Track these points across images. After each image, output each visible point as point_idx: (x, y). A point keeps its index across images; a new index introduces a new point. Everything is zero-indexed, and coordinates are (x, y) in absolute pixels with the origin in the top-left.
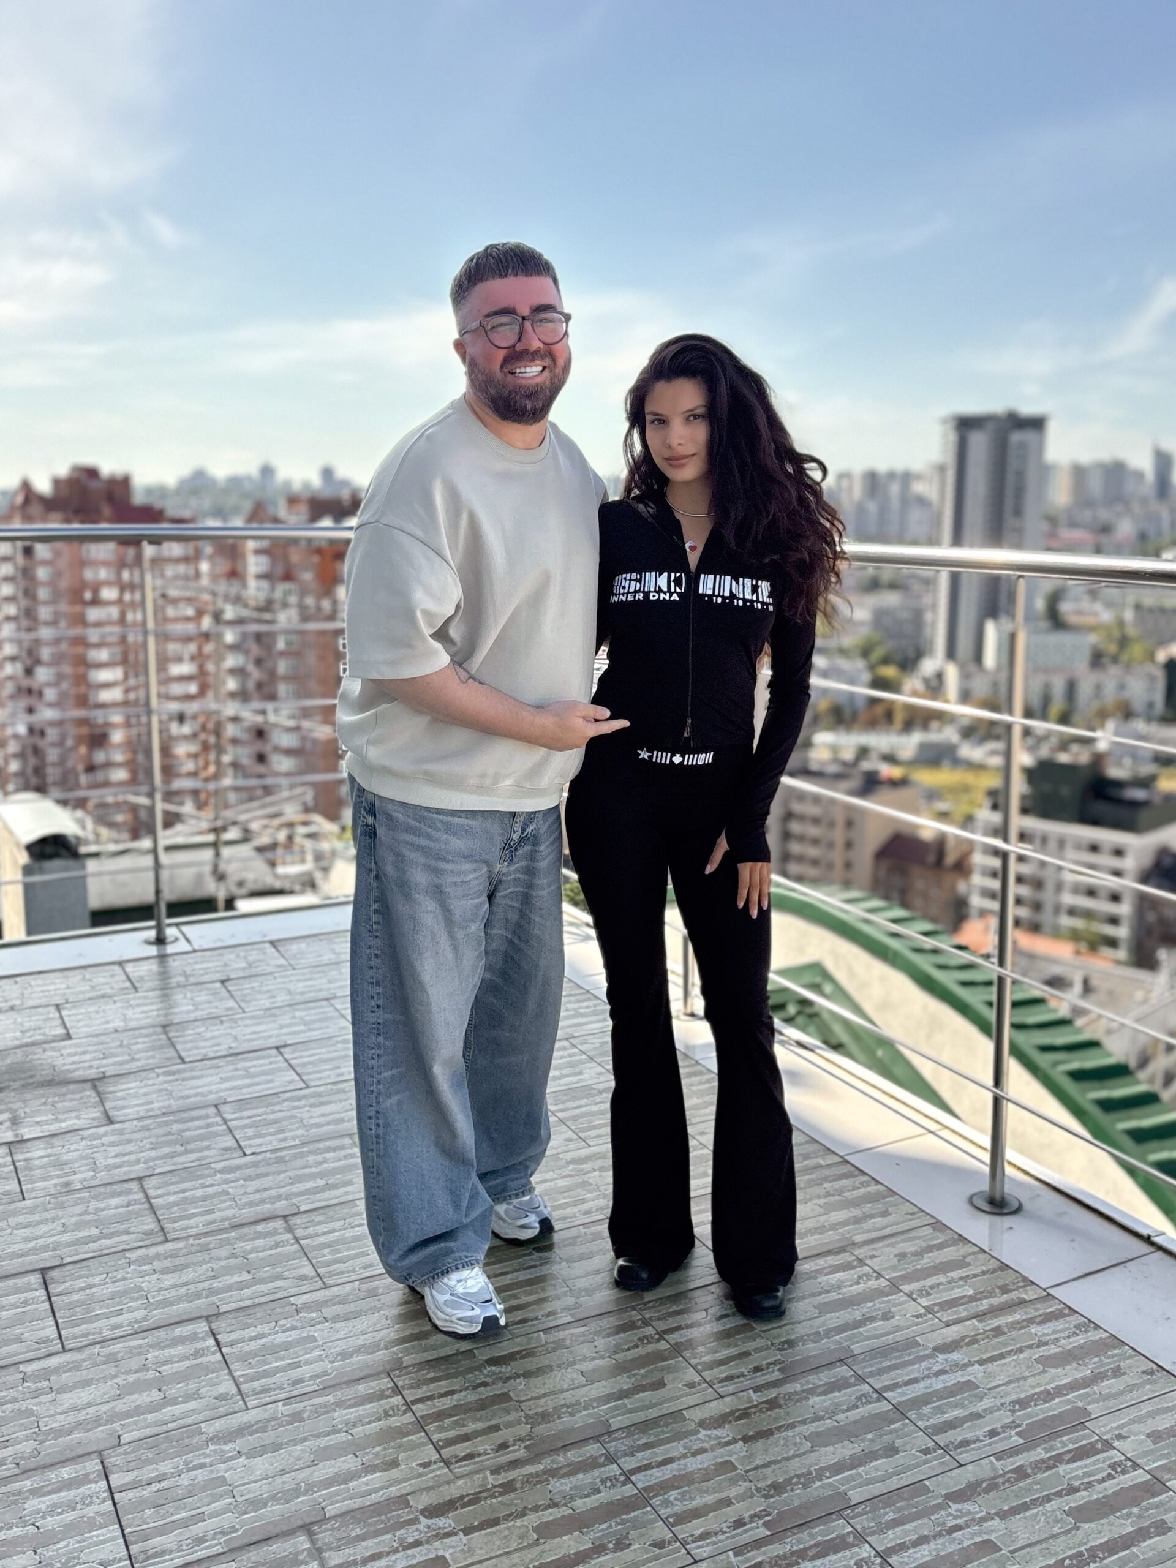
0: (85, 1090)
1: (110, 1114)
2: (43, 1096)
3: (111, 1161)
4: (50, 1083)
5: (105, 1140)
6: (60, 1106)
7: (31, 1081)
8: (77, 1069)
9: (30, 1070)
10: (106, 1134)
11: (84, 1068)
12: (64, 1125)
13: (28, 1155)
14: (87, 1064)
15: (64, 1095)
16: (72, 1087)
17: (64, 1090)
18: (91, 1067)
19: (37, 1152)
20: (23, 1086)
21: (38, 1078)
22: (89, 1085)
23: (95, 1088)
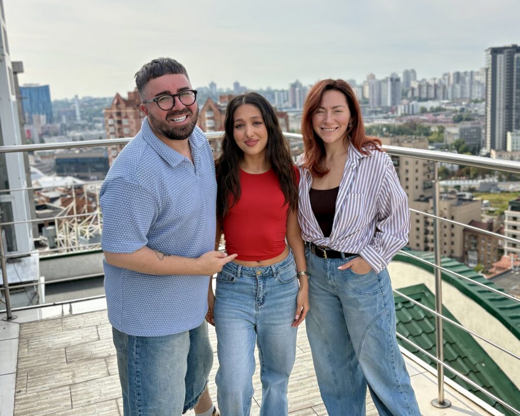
0: (101, 361)
1: (110, 371)
2: (86, 364)
3: (107, 391)
4: (88, 359)
5: (106, 383)
6: (91, 368)
7: (82, 358)
8: (100, 353)
9: (82, 353)
10: (106, 380)
11: (103, 353)
12: (92, 377)
13: (77, 390)
14: (104, 351)
15: (94, 364)
16: (97, 360)
17: (94, 361)
19: (80, 388)
20: (79, 360)
21: (84, 358)
22: (103, 359)
23: (105, 360)
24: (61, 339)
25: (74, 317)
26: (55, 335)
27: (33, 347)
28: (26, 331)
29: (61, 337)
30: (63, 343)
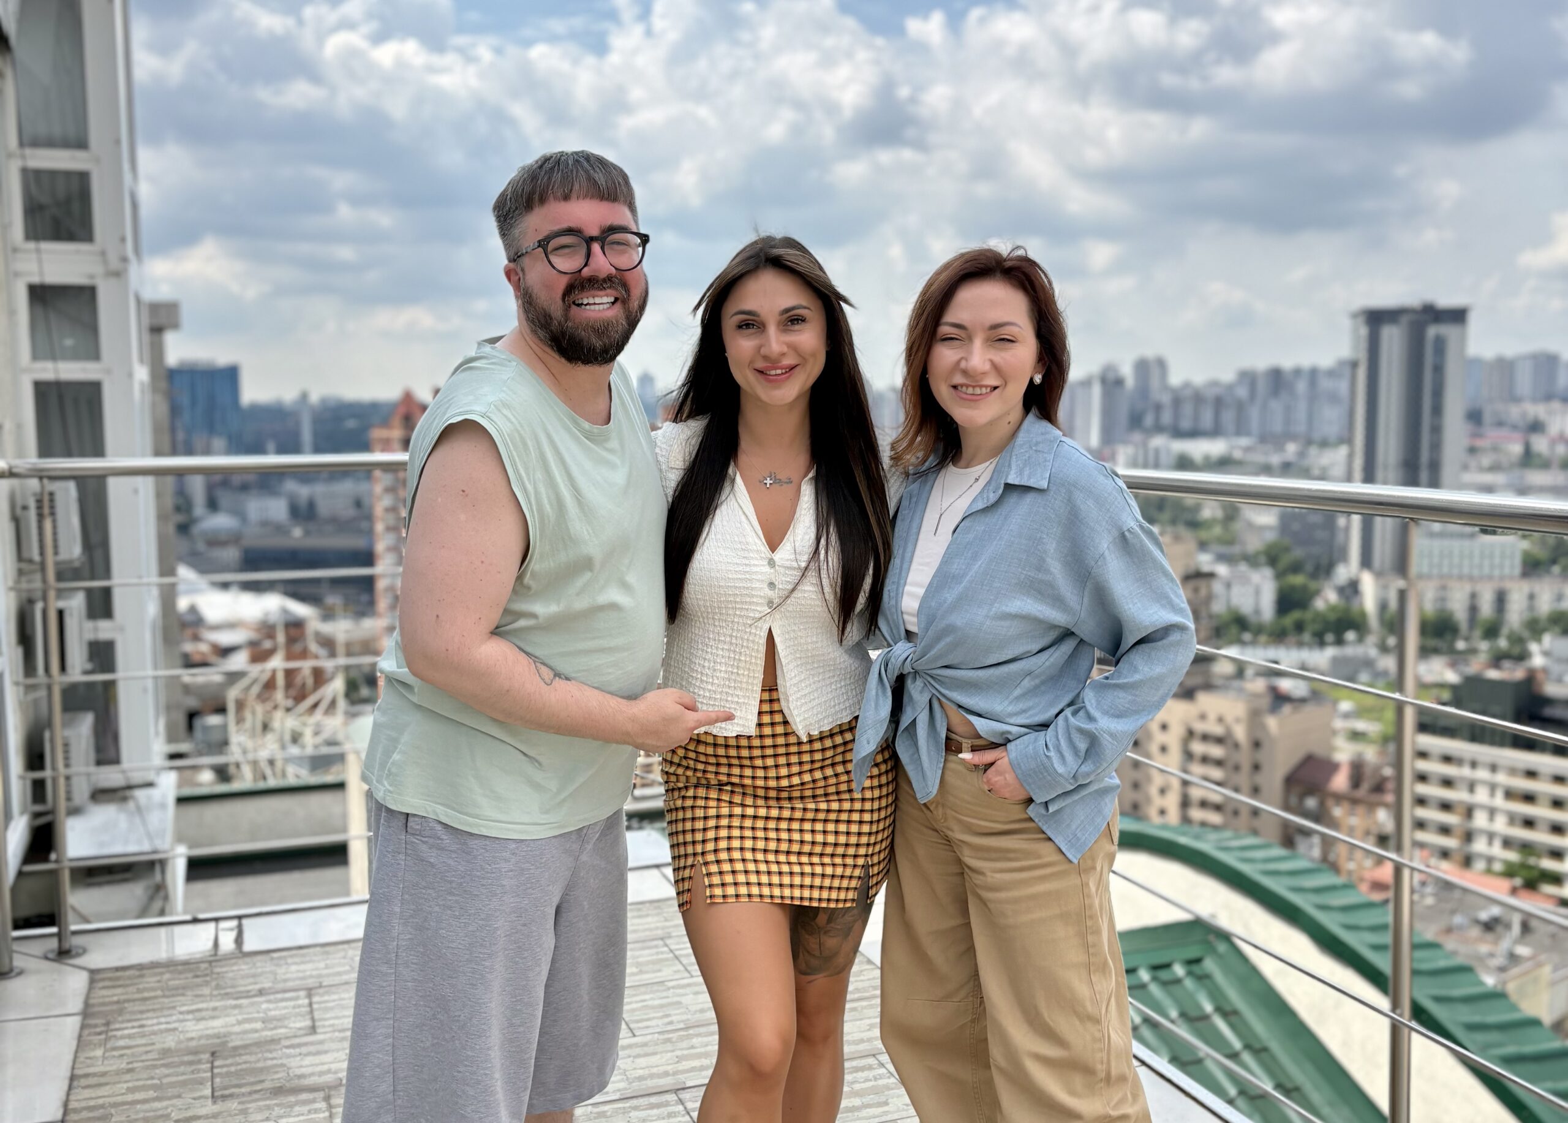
0: (314, 1101)
2: (268, 1107)
4: (279, 1091)
7: (258, 1087)
8: (312, 1074)
9: (262, 1070)
11: (321, 1074)
14: (326, 1067)
15: (291, 1106)
16: (304, 1096)
17: (292, 1099)
18: (329, 1071)
20: (250, 1093)
21: (267, 1085)
22: (321, 1094)
23: (327, 1099)
24: (202, 1025)
25: (248, 960)
26: (189, 1012)
27: (121, 1043)
28: (105, 994)
29: (203, 1019)
30: (208, 1037)
